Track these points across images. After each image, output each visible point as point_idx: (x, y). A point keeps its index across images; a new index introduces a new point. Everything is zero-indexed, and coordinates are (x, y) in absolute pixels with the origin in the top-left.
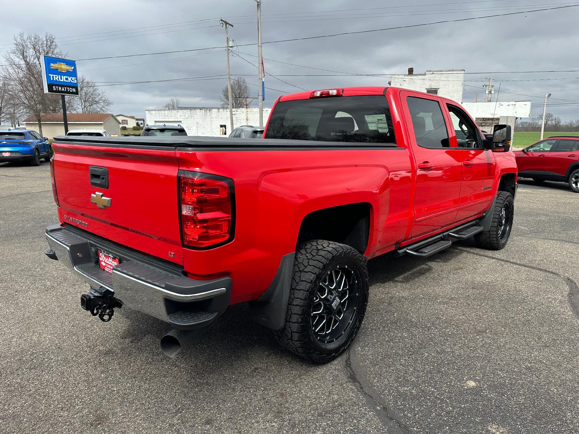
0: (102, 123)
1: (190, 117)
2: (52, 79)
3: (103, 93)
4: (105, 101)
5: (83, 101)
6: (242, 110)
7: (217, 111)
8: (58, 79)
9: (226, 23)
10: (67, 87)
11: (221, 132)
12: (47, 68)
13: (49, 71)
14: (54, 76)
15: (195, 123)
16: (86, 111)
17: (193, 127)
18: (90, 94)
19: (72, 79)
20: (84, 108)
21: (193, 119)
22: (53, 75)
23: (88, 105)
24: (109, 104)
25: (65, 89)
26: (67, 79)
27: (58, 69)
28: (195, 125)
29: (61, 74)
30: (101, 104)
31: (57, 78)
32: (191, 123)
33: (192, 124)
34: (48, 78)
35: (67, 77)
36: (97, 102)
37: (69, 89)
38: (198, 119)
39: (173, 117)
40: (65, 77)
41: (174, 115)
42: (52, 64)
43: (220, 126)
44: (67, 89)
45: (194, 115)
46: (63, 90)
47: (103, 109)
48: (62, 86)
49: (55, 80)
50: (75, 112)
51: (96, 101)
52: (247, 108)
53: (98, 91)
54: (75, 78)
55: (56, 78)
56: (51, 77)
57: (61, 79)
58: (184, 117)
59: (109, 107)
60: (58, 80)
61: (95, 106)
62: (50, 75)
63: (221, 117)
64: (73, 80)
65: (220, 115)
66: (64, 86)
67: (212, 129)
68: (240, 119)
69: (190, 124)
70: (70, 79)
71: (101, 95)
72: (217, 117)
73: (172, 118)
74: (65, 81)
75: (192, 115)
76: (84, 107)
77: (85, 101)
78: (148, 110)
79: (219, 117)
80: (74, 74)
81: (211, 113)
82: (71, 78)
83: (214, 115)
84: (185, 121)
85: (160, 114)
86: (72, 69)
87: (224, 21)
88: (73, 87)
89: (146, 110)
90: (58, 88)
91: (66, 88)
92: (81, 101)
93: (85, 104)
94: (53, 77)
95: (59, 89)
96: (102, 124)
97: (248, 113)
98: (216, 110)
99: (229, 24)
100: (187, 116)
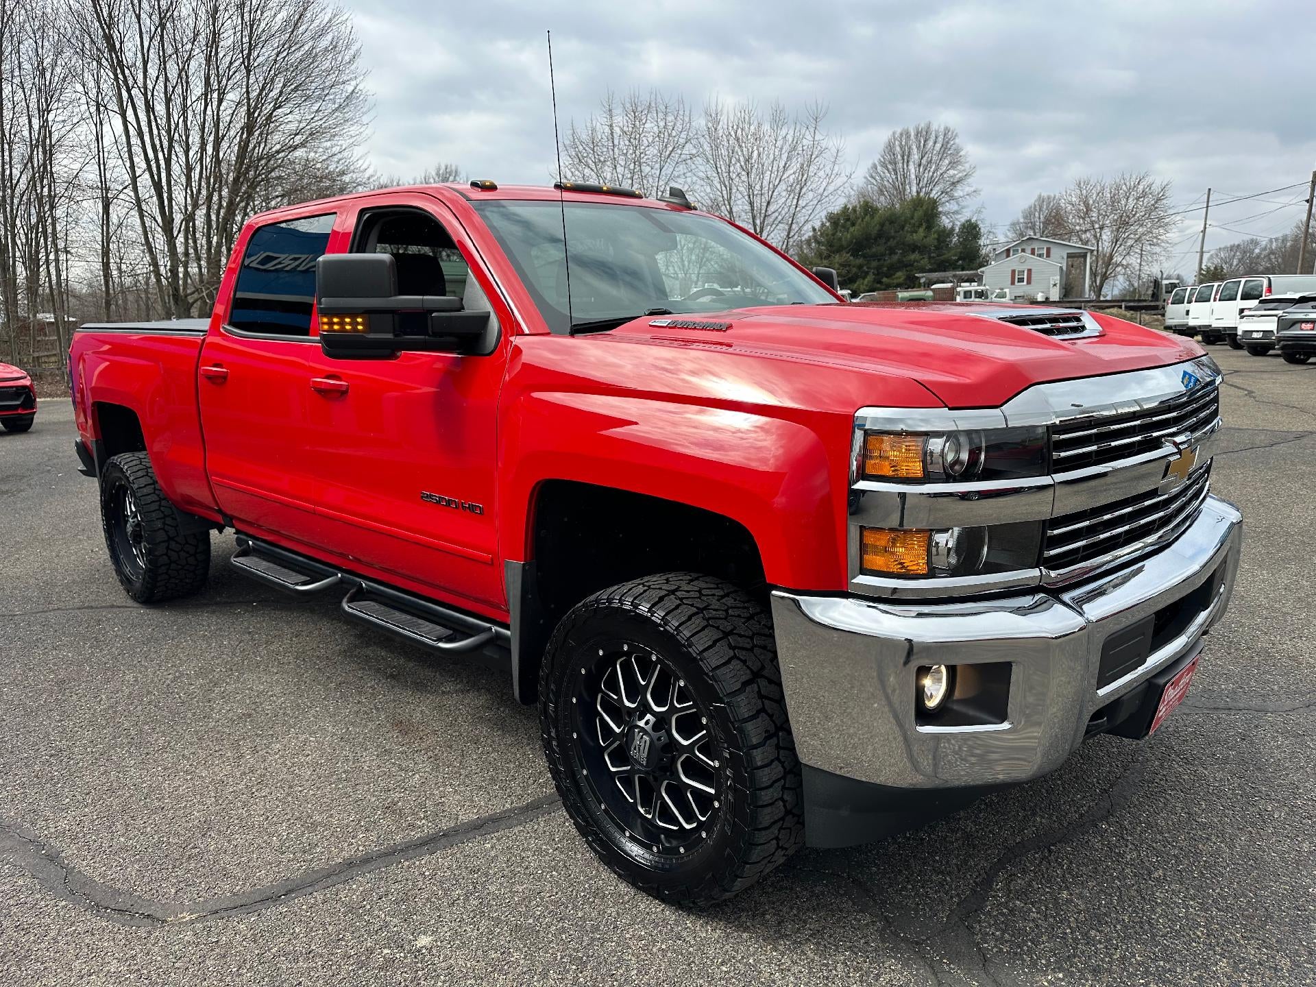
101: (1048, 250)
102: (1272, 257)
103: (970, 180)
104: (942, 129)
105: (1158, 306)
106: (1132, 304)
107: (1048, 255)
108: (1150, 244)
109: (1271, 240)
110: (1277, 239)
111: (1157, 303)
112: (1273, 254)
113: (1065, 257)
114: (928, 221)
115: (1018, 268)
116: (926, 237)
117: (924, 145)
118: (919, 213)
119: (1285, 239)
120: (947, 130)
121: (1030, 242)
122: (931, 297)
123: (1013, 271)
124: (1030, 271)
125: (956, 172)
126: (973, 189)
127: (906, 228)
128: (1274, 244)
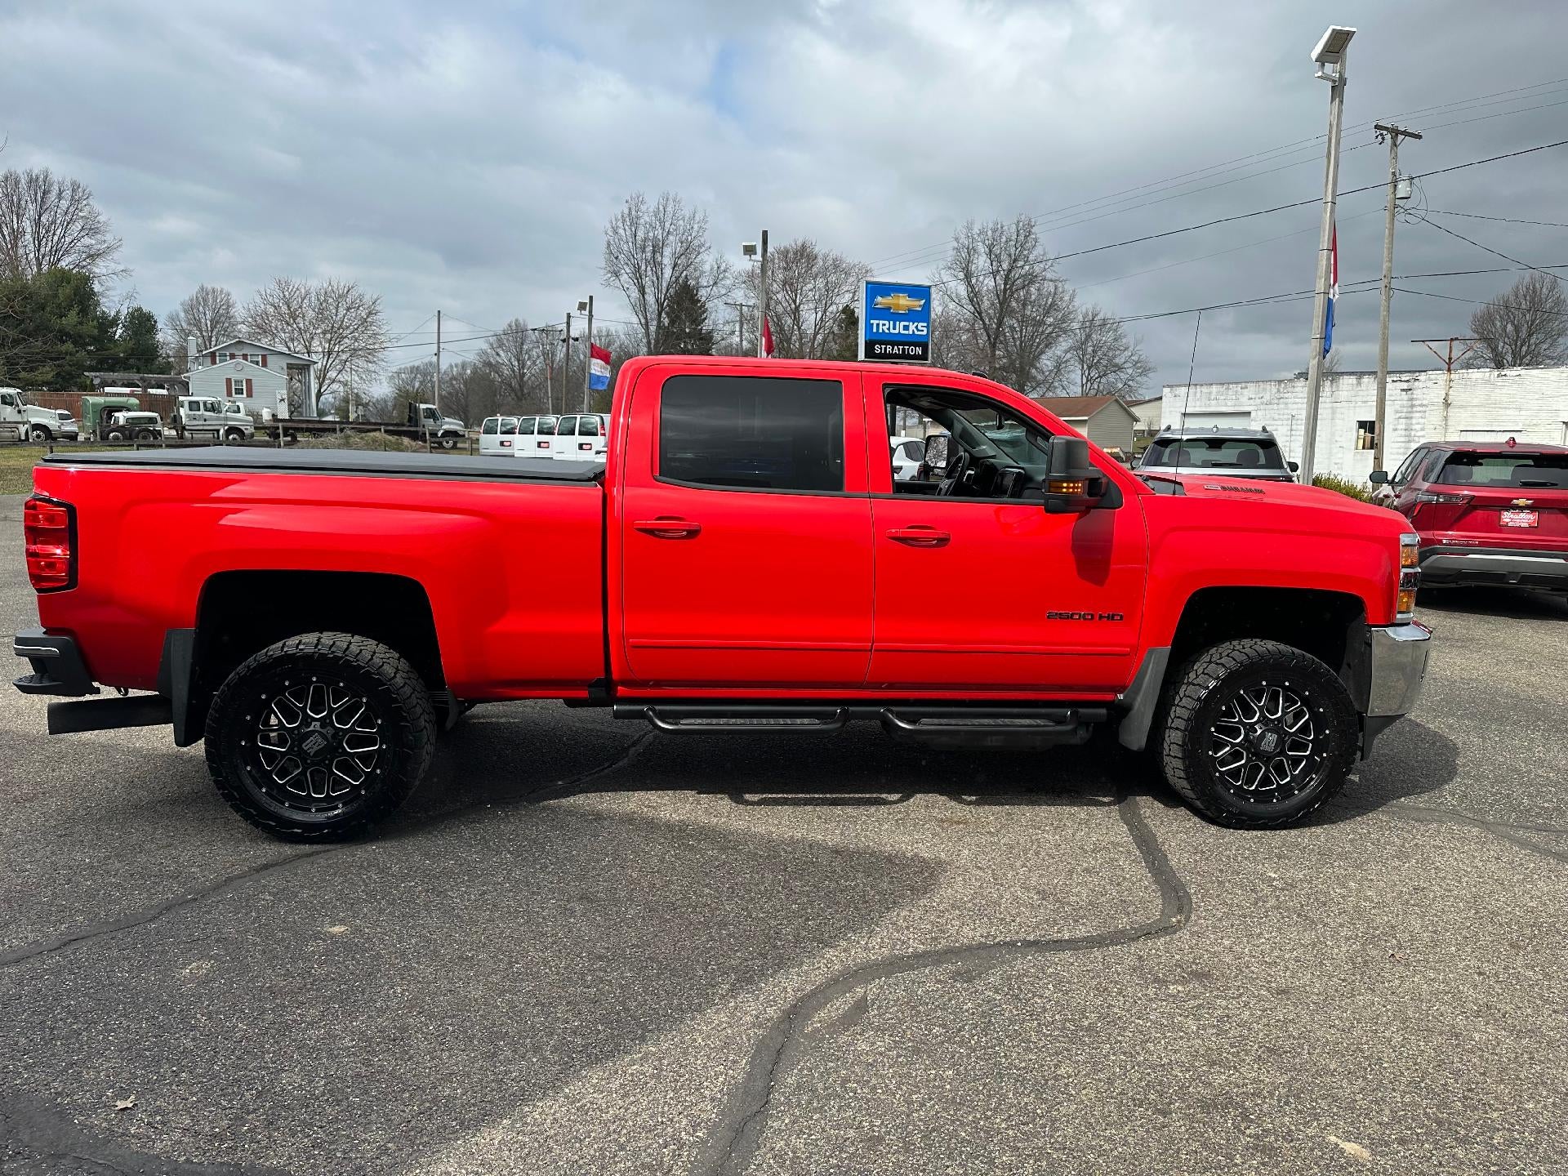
0: (1086, 418)
1: (1276, 401)
2: (875, 330)
3: (1136, 345)
4: (1139, 365)
5: (1085, 367)
6: (1432, 377)
7: (1355, 381)
8: (889, 329)
9: (1395, 132)
10: (904, 344)
11: (1361, 442)
12: (869, 307)
13: (873, 312)
14: (881, 322)
15: (1285, 417)
16: (1090, 389)
17: (1279, 428)
18: (1105, 349)
19: (917, 327)
20: (1086, 383)
21: (1282, 406)
22: (877, 322)
23: (1097, 376)
24: (1145, 371)
25: (899, 349)
26: (906, 328)
27: (890, 308)
28: (1285, 422)
29: (895, 317)
30: (1128, 370)
31: (887, 326)
32: (1277, 417)
33: (1279, 419)
34: (869, 326)
35: (907, 323)
36: (1119, 368)
37: (908, 349)
38: (1295, 406)
39: (1229, 403)
40: (903, 323)
41: (1234, 397)
42: (879, 299)
43: (1355, 426)
44: (904, 350)
45: (1286, 395)
46: (896, 350)
47: (1130, 383)
48: (893, 344)
49: (881, 331)
50: (1064, 394)
51: (1116, 365)
52: (1449, 370)
53: (1124, 341)
54: (925, 324)
55: (884, 326)
56: (875, 326)
57: (894, 329)
58: (1258, 401)
59: (1145, 379)
60: (887, 331)
61: (1111, 377)
62: (872, 321)
63: (1365, 399)
64: (920, 328)
65: (1361, 393)
66: (898, 344)
67: (1333, 434)
68: (1425, 402)
69: (1274, 420)
70: (912, 327)
71: (1131, 349)
72: (1353, 399)
73: (1226, 405)
74: (902, 332)
75: (1282, 395)
76: (1088, 381)
77: (1089, 368)
78: (1168, 386)
79: (1358, 399)
80: (924, 315)
81: (1338, 386)
82: (916, 324)
83: (1345, 393)
84: (1260, 413)
85: (1198, 395)
86: (920, 306)
87: (1386, 129)
88: (916, 345)
89: (1164, 387)
90: (886, 348)
91: (901, 347)
92: (1083, 367)
93: (1089, 374)
94: (878, 325)
95: (888, 350)
96: (1086, 421)
97: (1451, 384)
98: (1352, 380)
99: (1406, 134)
100: (1267, 397)
101: (264, 357)
102: (454, 382)
103: (116, 255)
104: (68, 183)
105: (417, 432)
106: (391, 428)
107: (265, 364)
108: (367, 361)
109: (451, 366)
110: (456, 366)
111: (418, 429)
112: (455, 379)
113: (285, 368)
114: (81, 303)
115: (234, 377)
116: (81, 323)
117: (42, 198)
118: (65, 291)
119: (464, 366)
120: (75, 187)
121: (240, 347)
122: (136, 405)
123: (229, 381)
124: (249, 382)
125: (94, 242)
126: (122, 267)
127: (48, 309)
128: (455, 369)
